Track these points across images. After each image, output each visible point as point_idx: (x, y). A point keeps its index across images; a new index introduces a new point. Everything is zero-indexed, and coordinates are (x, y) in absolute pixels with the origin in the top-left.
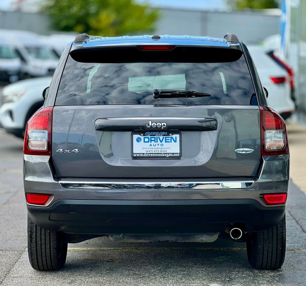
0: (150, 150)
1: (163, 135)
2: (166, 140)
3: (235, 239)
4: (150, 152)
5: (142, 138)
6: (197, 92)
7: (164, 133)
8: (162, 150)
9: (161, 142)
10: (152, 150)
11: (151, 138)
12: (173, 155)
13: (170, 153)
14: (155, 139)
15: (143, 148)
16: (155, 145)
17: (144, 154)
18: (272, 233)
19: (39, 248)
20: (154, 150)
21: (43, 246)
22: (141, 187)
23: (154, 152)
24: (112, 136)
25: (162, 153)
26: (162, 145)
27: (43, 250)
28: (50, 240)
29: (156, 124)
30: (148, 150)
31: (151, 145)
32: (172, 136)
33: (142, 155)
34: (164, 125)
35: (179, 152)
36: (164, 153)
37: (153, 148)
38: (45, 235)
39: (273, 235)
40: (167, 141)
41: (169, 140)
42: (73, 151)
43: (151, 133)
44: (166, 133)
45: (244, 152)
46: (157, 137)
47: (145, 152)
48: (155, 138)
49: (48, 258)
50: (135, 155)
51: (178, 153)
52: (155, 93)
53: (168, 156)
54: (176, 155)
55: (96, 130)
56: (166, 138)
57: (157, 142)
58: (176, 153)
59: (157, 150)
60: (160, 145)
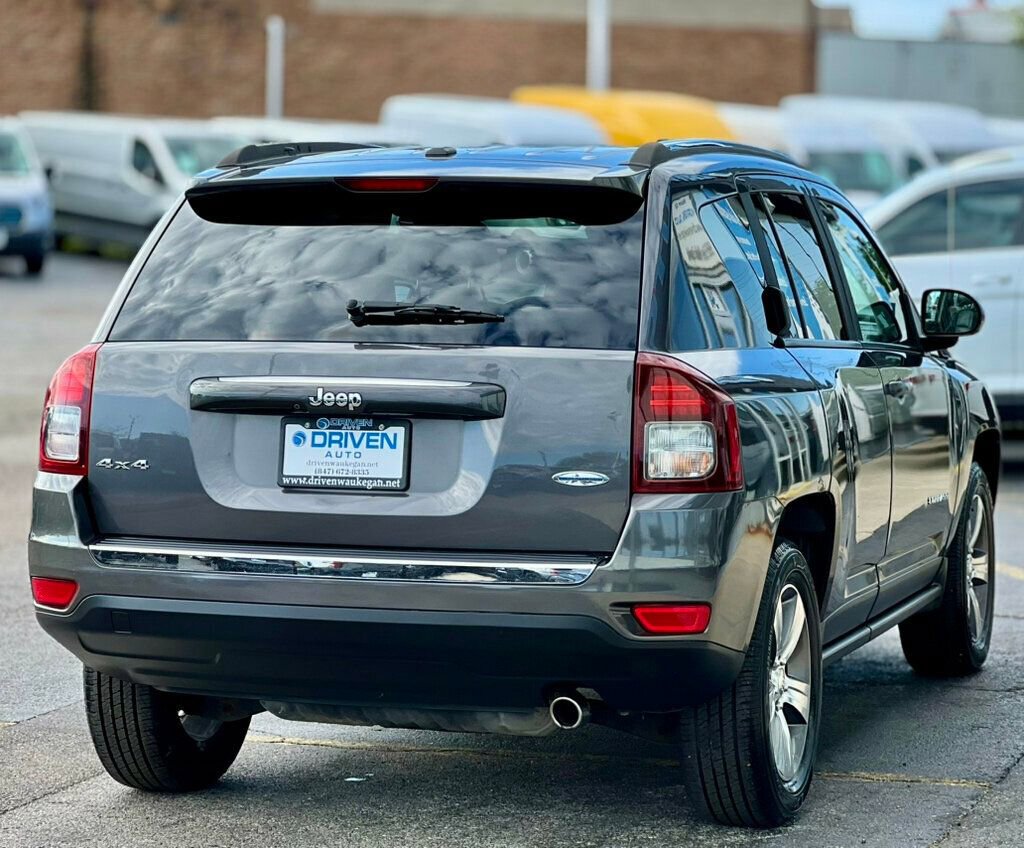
0: (327, 467)
1: (362, 428)
2: (369, 440)
4: (327, 475)
5: (308, 433)
6: (463, 309)
7: (363, 423)
8: (357, 468)
9: (356, 446)
10: (330, 467)
11: (331, 434)
12: (385, 483)
13: (377, 479)
14: (341, 439)
15: (310, 463)
16: (339, 455)
17: (310, 477)
18: (721, 719)
20: (335, 468)
21: (119, 723)
22: (285, 570)
23: (335, 475)
24: (234, 427)
25: (355, 478)
26: (358, 455)
27: (121, 734)
28: (134, 707)
29: (335, 396)
30: (320, 467)
31: (329, 454)
32: (384, 432)
33: (303, 482)
34: (355, 399)
35: (399, 476)
36: (360, 479)
37: (333, 464)
38: (121, 691)
39: (721, 725)
40: (371, 443)
41: (377, 441)
42: (135, 464)
43: (333, 421)
44: (370, 423)
45: (579, 483)
46: (346, 434)
47: (313, 474)
48: (341, 434)
49: (139, 756)
50: (286, 481)
51: (396, 480)
52: (349, 311)
53: (370, 485)
54: (393, 485)
55: (193, 408)
56: (369, 435)
57: (346, 446)
58: (392, 480)
59: (345, 468)
60: (352, 455)
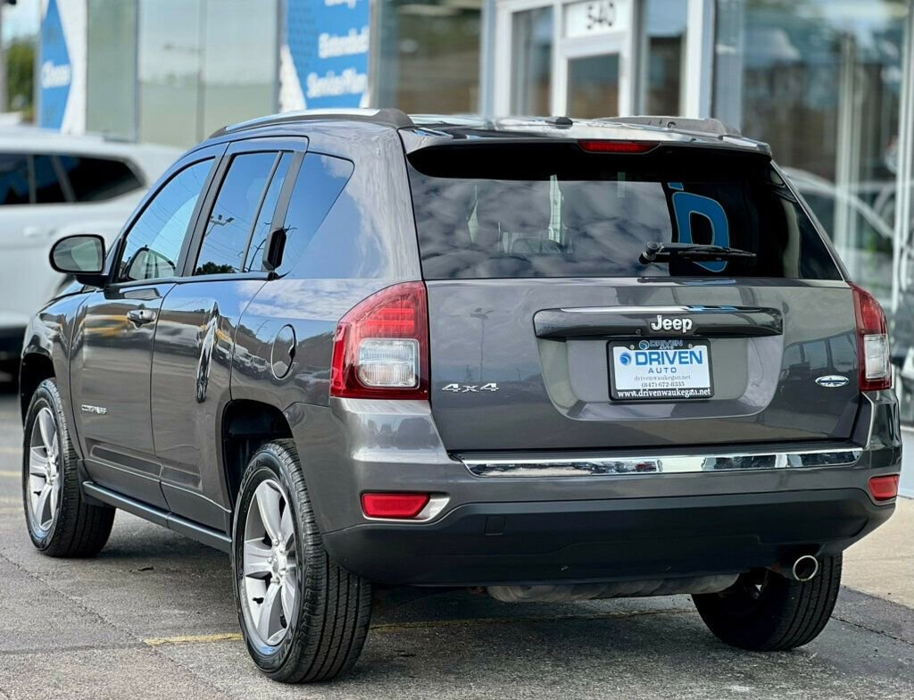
0: (651, 382)
1: (675, 348)
2: (680, 358)
3: (802, 580)
4: (652, 388)
5: (632, 353)
7: (675, 343)
8: (675, 381)
9: (671, 362)
10: (654, 381)
11: (650, 354)
12: (698, 392)
13: (691, 389)
14: (659, 357)
15: (637, 378)
16: (659, 371)
17: (639, 390)
19: (329, 626)
20: (658, 382)
21: (340, 622)
23: (658, 387)
24: (567, 353)
25: (675, 389)
26: (674, 370)
27: (338, 632)
29: (672, 321)
30: (646, 381)
31: (651, 371)
32: (692, 350)
33: (634, 394)
34: (687, 324)
35: (708, 385)
36: (679, 389)
37: (655, 378)
38: (348, 594)
40: (683, 360)
41: (687, 358)
42: (485, 387)
43: (651, 343)
44: (681, 343)
45: (832, 385)
46: (662, 353)
47: (641, 388)
48: (658, 353)
50: (620, 395)
51: (707, 389)
52: (650, 251)
53: (687, 394)
54: (705, 393)
55: (536, 337)
56: (680, 353)
57: (663, 363)
58: (704, 389)
59: (665, 381)
60: (669, 370)
